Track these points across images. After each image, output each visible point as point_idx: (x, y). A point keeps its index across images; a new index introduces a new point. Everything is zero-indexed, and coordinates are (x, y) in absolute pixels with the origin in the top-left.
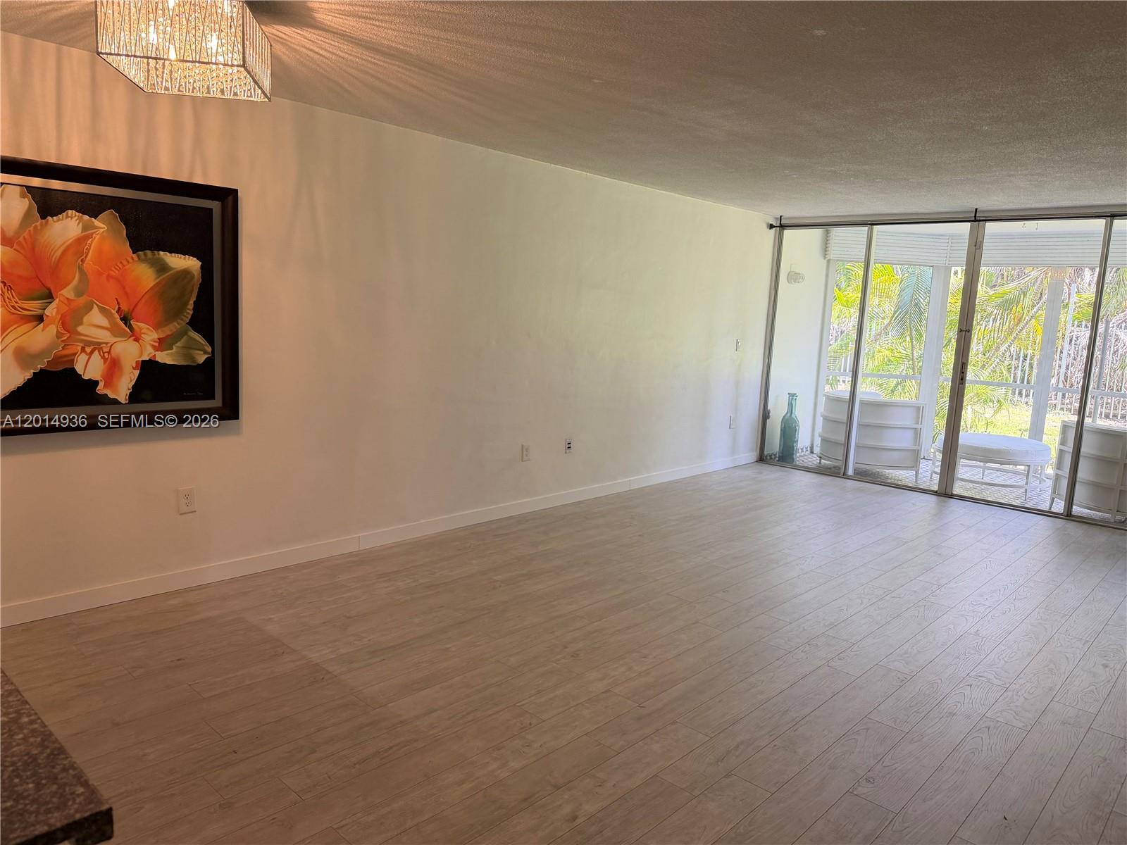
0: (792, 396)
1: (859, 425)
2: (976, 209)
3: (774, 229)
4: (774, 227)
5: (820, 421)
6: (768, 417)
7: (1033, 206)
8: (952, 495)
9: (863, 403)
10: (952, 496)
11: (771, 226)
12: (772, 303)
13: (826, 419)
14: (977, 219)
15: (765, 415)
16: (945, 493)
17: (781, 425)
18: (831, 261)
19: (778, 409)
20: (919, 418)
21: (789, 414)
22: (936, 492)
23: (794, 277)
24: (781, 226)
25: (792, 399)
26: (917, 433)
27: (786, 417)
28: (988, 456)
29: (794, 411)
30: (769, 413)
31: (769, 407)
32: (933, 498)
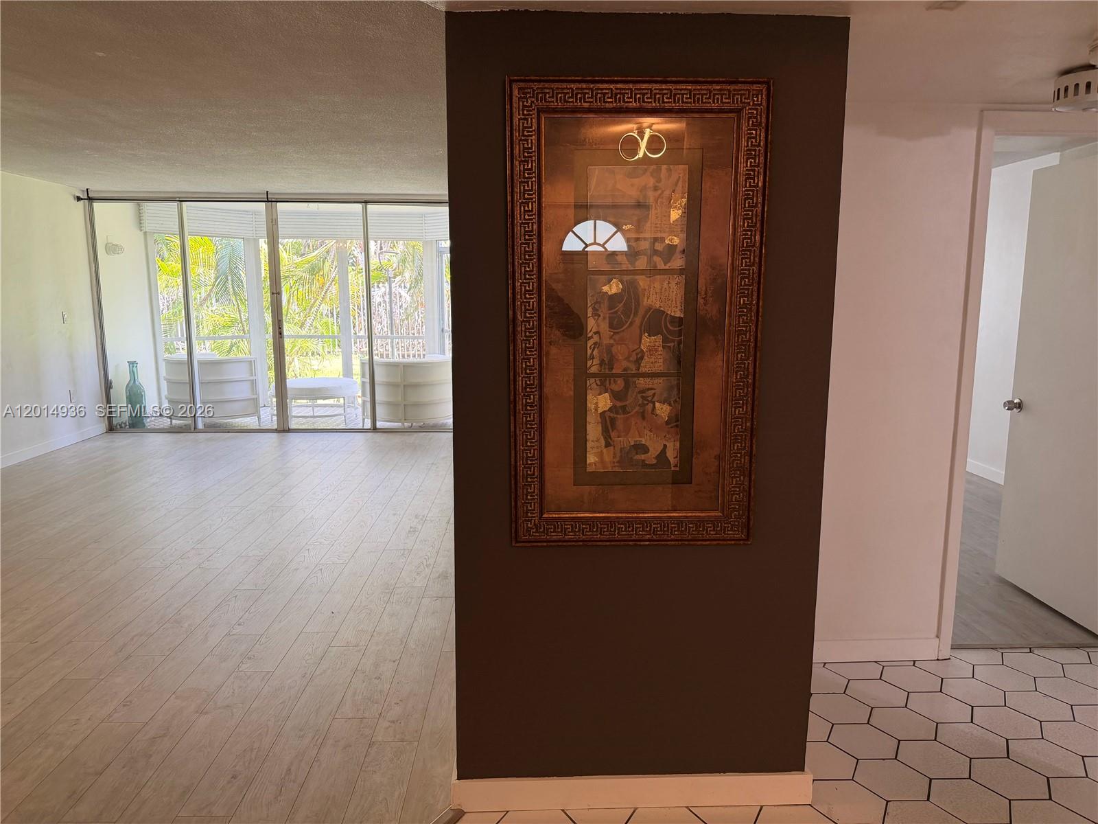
0: (132, 364)
1: (201, 383)
2: (267, 192)
3: (82, 201)
4: (82, 199)
5: (164, 385)
6: (111, 388)
7: (309, 191)
8: (289, 429)
9: (201, 363)
10: (289, 431)
11: (79, 199)
12: (94, 275)
13: (169, 382)
14: (269, 200)
15: (108, 386)
16: (283, 429)
17: (126, 393)
18: (148, 233)
19: (120, 378)
20: (252, 370)
21: (132, 382)
22: (276, 430)
23: (113, 249)
24: (90, 199)
25: (133, 366)
26: (253, 383)
27: (130, 385)
28: (313, 394)
29: (136, 378)
30: (111, 384)
31: (111, 377)
32: (275, 435)
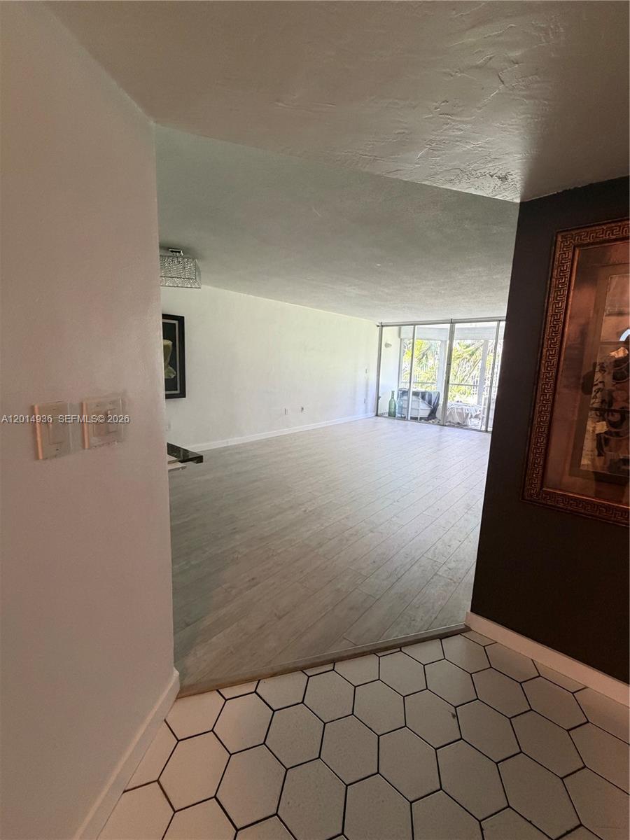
0: (393, 392)
2: (452, 319)
11: (378, 326)
14: (452, 322)
15: (378, 398)
18: (402, 339)
23: (387, 345)
24: (382, 326)
31: (380, 395)
